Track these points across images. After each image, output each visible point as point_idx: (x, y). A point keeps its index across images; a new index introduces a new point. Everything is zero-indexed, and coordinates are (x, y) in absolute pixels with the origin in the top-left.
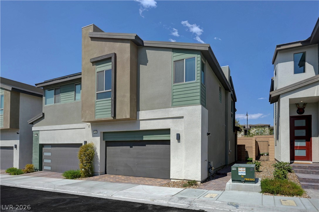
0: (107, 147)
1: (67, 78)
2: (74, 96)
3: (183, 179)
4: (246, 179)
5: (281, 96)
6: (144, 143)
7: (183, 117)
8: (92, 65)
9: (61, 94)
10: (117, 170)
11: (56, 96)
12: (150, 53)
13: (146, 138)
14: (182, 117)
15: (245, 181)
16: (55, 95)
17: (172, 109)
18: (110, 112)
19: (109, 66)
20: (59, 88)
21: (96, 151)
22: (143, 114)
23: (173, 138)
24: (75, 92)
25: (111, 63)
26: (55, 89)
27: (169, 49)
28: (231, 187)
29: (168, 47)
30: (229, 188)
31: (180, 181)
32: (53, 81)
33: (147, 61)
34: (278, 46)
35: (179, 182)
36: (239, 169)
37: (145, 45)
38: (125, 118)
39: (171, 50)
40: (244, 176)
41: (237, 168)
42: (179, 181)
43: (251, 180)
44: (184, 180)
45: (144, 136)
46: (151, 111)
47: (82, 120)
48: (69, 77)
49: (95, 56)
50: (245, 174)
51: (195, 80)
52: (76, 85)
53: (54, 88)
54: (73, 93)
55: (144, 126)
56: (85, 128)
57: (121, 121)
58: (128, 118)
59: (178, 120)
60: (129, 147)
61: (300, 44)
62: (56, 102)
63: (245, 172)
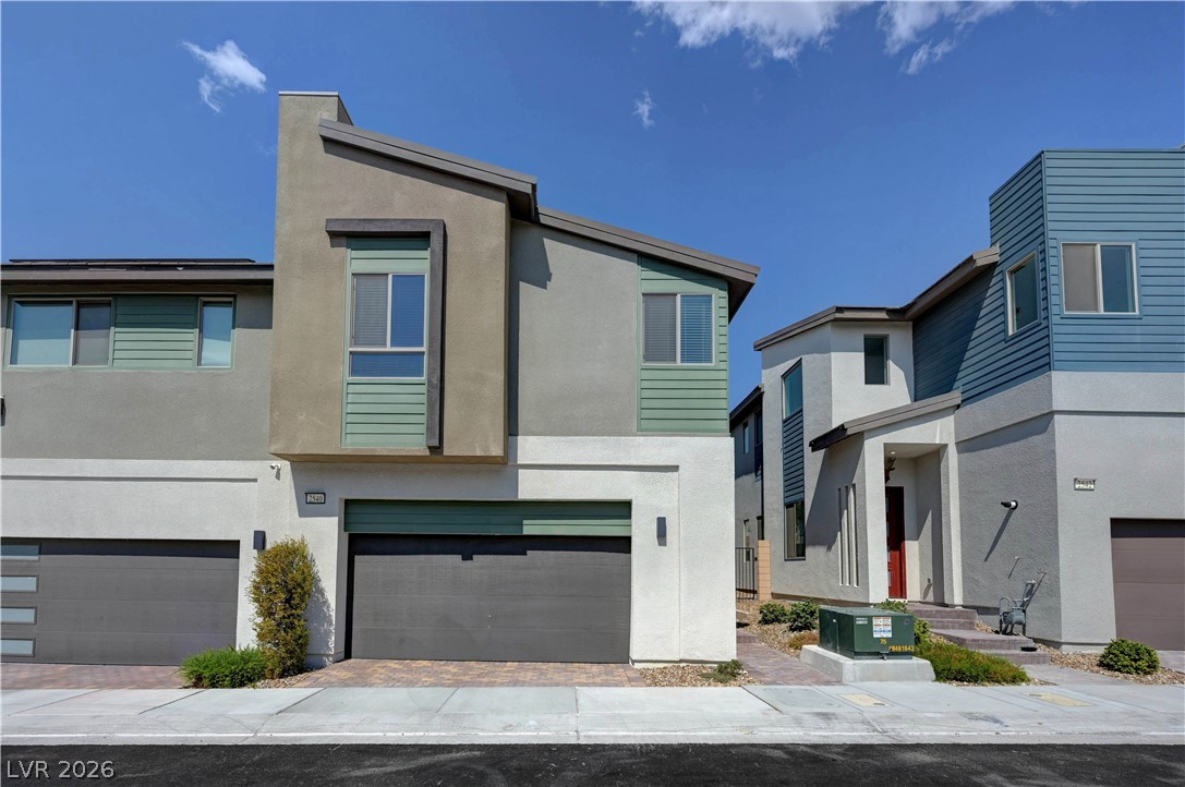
0: (356, 557)
1: (174, 267)
2: (194, 346)
3: (677, 658)
4: (894, 649)
5: (866, 435)
6: (520, 544)
7: (677, 467)
8: (329, 245)
9: (118, 330)
10: (402, 641)
11: (80, 332)
12: (556, 251)
13: (531, 528)
14: (675, 468)
15: (893, 654)
16: (77, 329)
17: (640, 439)
18: (423, 429)
19: (417, 263)
20: (109, 304)
21: (315, 569)
22: (530, 448)
23: (641, 530)
24: (201, 331)
25: (426, 254)
26: (78, 302)
27: (629, 255)
28: (858, 674)
29: (628, 245)
30: (855, 676)
31: (665, 665)
32: (86, 267)
33: (549, 277)
34: (840, 310)
35: (665, 668)
36: (875, 621)
37: (543, 220)
38: (483, 454)
39: (635, 256)
40: (887, 639)
41: (870, 618)
42: (662, 665)
43: (906, 649)
44: (681, 661)
45: (525, 522)
46: (563, 438)
47: (273, 448)
48: (187, 267)
49: (345, 212)
50: (890, 635)
51: (710, 361)
52: (206, 304)
53: (74, 299)
54: (193, 334)
55: (530, 487)
56: (255, 480)
57: (456, 463)
58: (494, 454)
59: (657, 475)
60: (458, 558)
61: (883, 315)
62: (80, 359)
63: (890, 628)
